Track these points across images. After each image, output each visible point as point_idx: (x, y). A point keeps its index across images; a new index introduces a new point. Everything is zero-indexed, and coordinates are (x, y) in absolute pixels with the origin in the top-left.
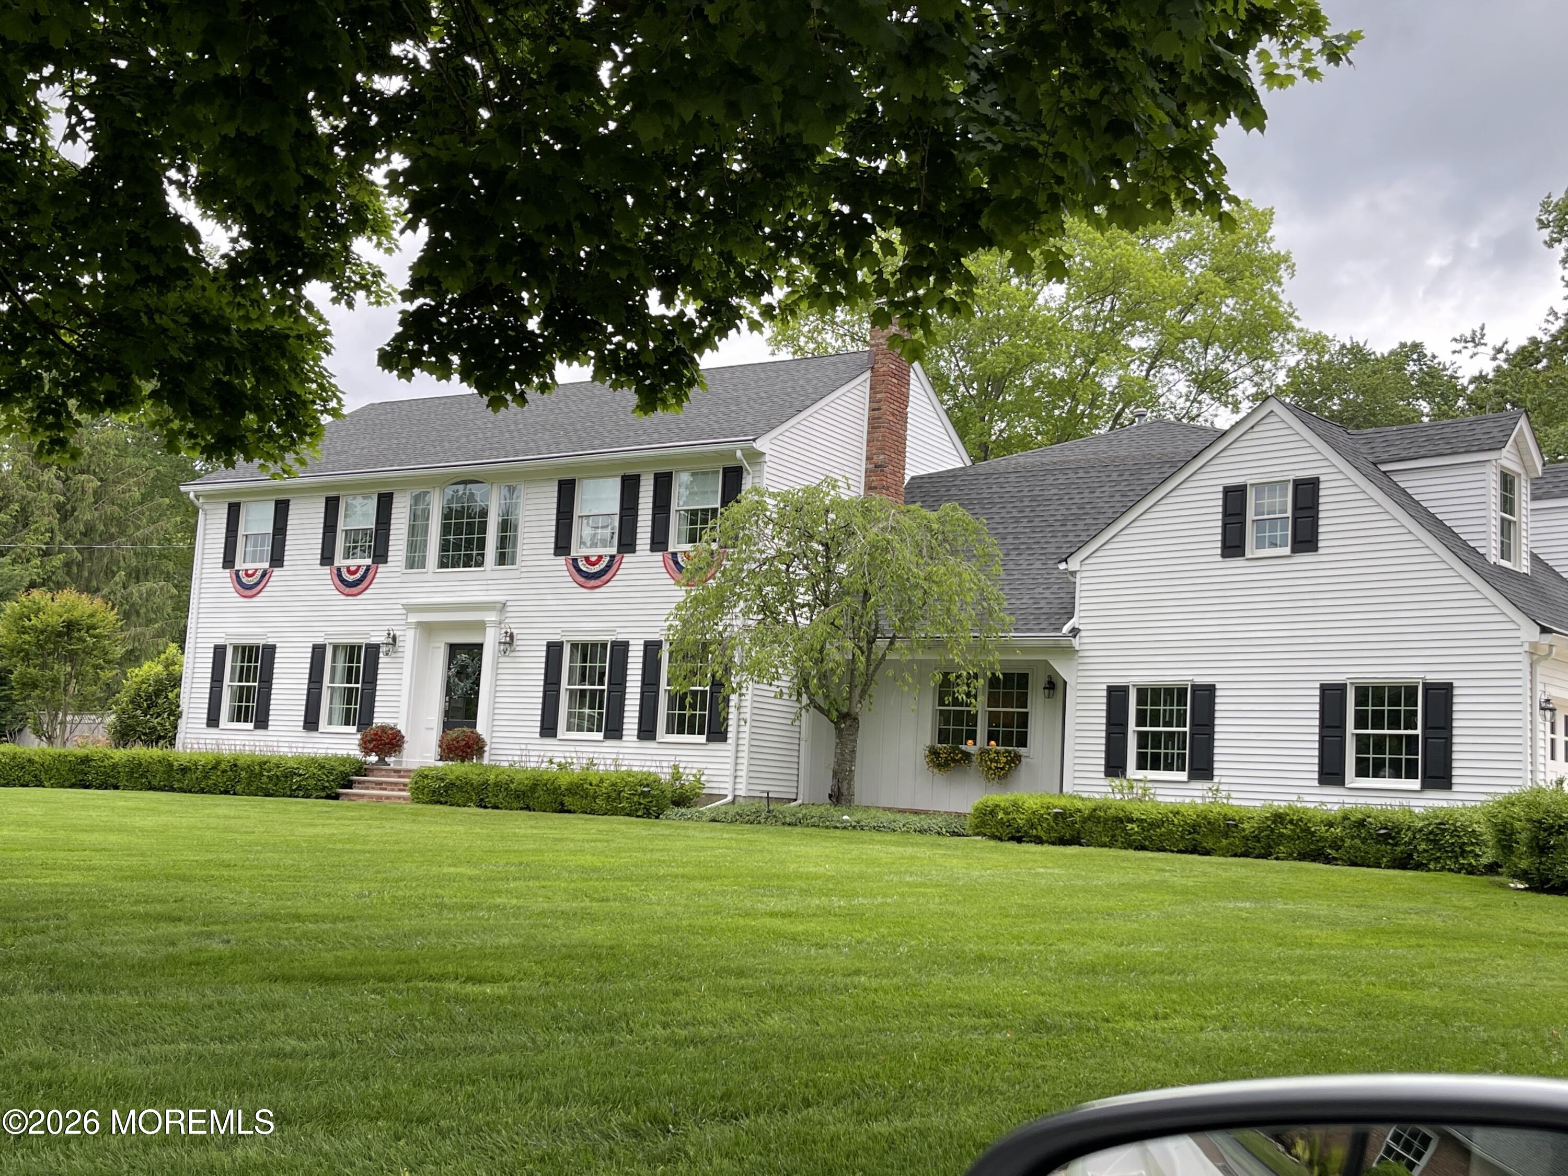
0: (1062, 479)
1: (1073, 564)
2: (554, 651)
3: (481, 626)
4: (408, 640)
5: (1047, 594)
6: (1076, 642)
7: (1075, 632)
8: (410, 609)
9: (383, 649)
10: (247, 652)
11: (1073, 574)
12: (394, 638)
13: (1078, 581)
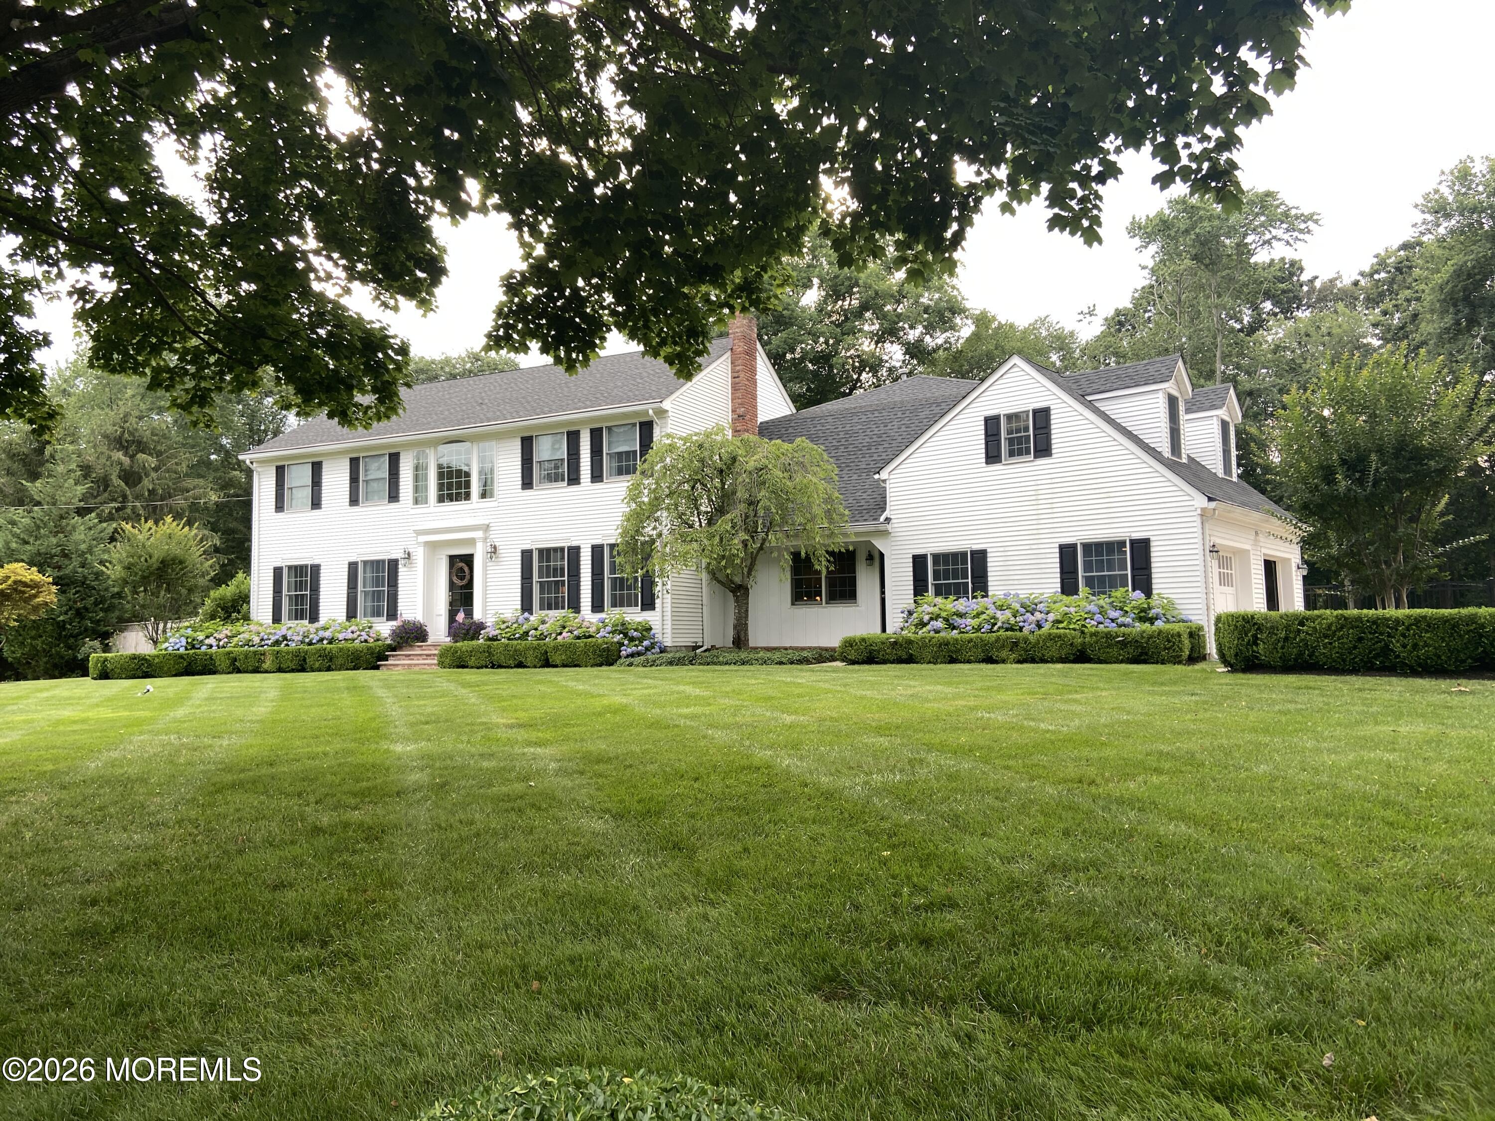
0: (864, 418)
1: (884, 475)
2: (526, 555)
3: (472, 542)
4: (419, 555)
5: (865, 496)
6: (889, 527)
7: (888, 520)
8: (419, 533)
9: (401, 563)
10: (298, 570)
11: (884, 481)
12: (409, 554)
13: (887, 486)
